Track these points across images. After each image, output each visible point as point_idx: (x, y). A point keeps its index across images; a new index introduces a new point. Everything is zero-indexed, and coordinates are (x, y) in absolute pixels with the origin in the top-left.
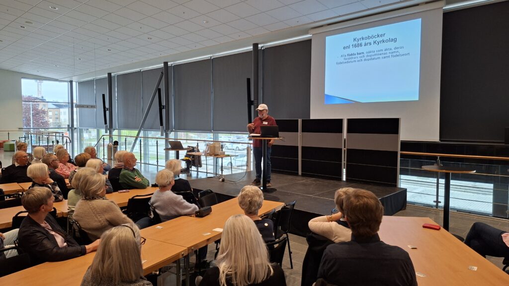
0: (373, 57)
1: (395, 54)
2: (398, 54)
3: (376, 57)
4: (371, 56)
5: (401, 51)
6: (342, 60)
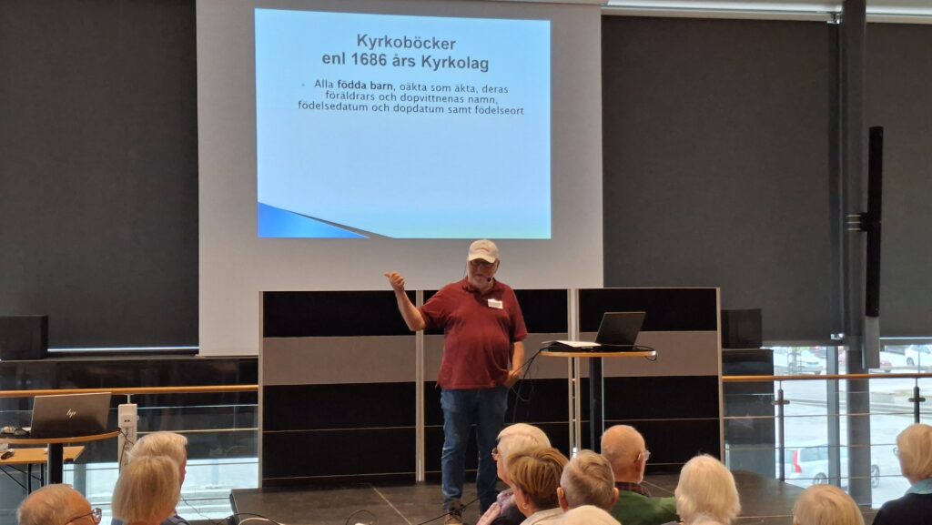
0: (421, 104)
1: (485, 106)
2: (493, 106)
3: (432, 104)
4: (415, 101)
5: (502, 101)
6: (319, 95)
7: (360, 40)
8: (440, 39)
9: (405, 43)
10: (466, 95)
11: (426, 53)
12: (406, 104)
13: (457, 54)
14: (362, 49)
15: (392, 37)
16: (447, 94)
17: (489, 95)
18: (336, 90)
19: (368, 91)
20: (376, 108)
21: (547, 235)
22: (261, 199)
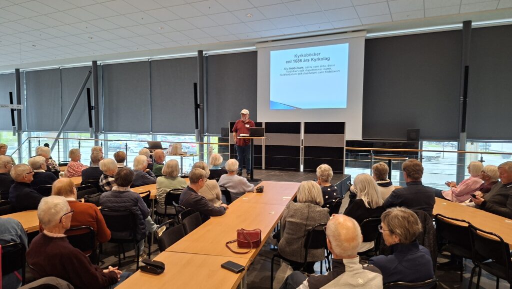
0: (311, 72)
1: (328, 70)
2: (331, 70)
3: (313, 71)
4: (310, 71)
5: (333, 68)
6: (285, 72)
7: (295, 56)
8: (316, 53)
9: (307, 55)
10: (323, 68)
11: (312, 57)
12: (307, 72)
13: (320, 57)
14: (296, 58)
15: (303, 54)
16: (317, 68)
17: (329, 67)
18: (289, 70)
19: (297, 69)
20: (298, 74)
21: (345, 106)
22: (271, 99)
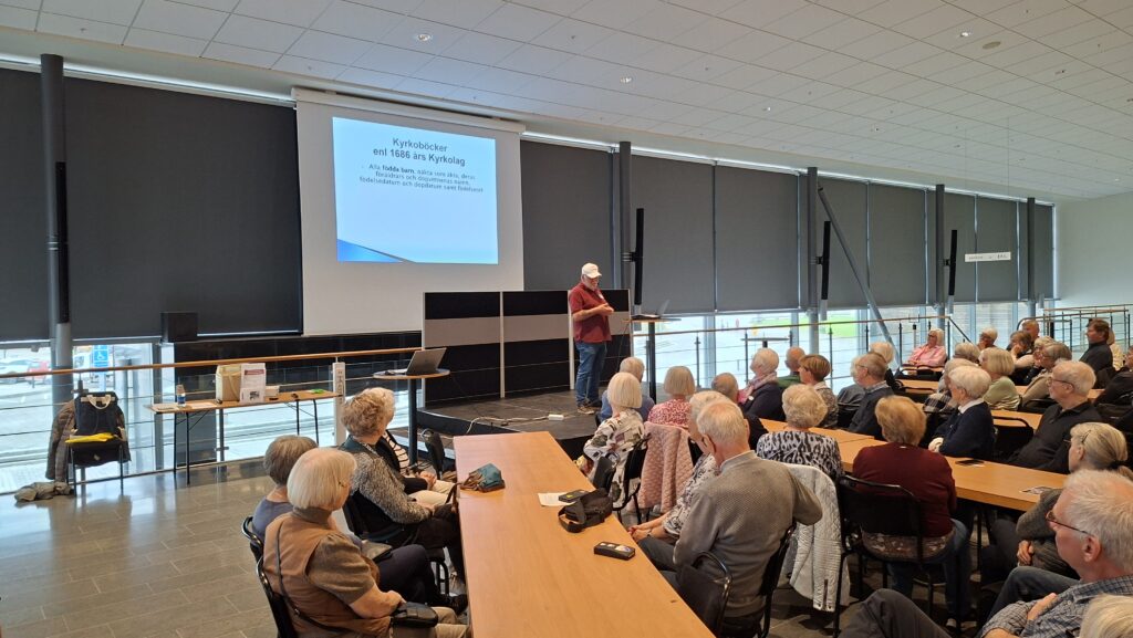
0: (429, 183)
2: (469, 186)
3: (436, 183)
4: (427, 181)
5: (472, 184)
6: (372, 174)
7: (395, 142)
8: (439, 145)
9: (420, 145)
10: (453, 179)
11: (431, 152)
12: (422, 182)
13: (448, 154)
14: (396, 147)
15: (413, 141)
16: (441, 178)
17: (465, 180)
18: (382, 171)
19: (400, 173)
20: (404, 184)
21: (495, 261)
22: (340, 236)
